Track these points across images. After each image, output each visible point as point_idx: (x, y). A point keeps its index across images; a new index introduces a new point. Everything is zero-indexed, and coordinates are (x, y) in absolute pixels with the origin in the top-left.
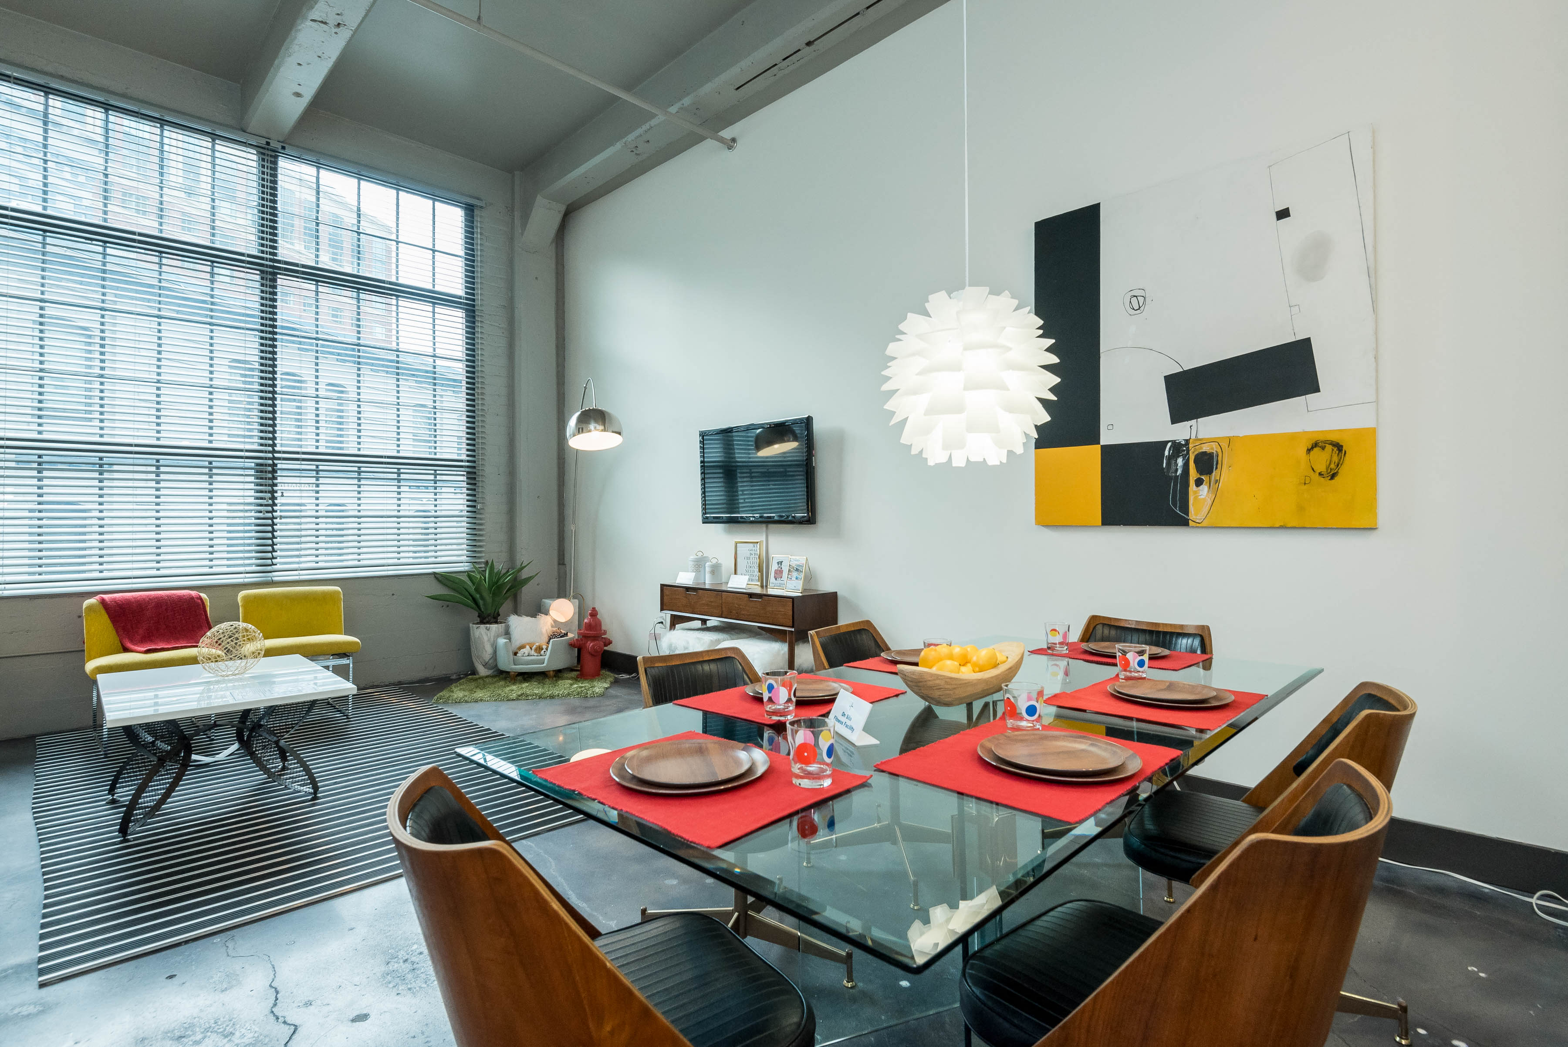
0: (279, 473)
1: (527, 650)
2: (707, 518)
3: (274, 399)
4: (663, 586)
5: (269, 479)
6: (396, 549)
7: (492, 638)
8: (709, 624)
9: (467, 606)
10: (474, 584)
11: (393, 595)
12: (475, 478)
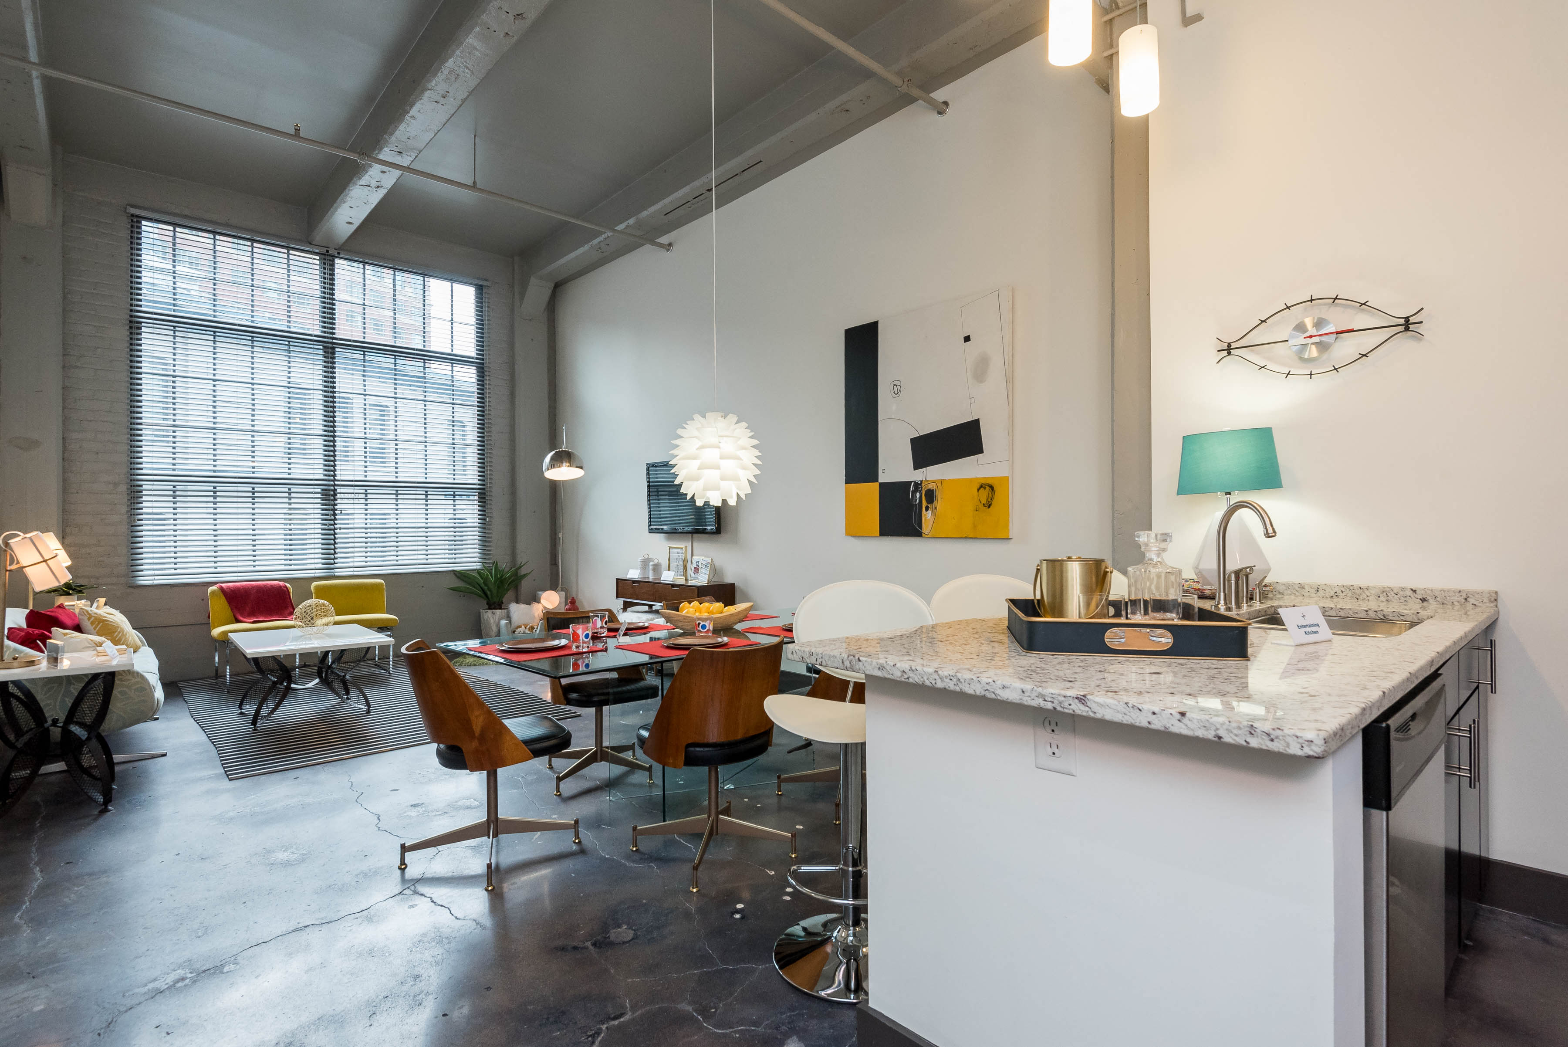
0: (339, 496)
1: (522, 629)
2: (652, 529)
3: (334, 441)
4: (618, 580)
5: (332, 500)
6: (424, 552)
7: (497, 620)
8: (654, 608)
9: (480, 596)
10: (482, 579)
11: (423, 587)
12: (485, 498)
